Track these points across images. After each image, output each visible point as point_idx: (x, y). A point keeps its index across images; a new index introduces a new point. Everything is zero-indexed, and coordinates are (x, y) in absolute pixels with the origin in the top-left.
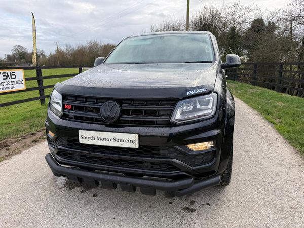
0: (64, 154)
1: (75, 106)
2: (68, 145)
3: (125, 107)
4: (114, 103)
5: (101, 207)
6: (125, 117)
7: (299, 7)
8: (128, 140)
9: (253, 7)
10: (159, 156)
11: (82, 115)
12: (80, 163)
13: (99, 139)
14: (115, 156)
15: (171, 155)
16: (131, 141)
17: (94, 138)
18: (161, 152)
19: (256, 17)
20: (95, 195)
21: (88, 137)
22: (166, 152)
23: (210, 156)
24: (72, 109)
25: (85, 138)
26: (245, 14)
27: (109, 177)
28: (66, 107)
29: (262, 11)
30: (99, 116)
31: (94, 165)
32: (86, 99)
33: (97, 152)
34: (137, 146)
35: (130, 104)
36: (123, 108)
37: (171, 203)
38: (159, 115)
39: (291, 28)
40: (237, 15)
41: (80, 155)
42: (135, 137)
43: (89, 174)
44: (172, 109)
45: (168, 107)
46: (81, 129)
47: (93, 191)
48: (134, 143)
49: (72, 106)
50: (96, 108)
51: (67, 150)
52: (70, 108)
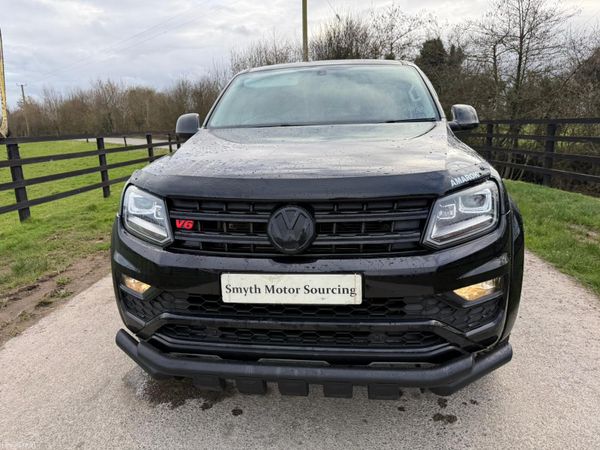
0: (179, 329)
1: (201, 221)
2: (191, 308)
3: (323, 218)
4: (299, 210)
5: (263, 437)
6: (323, 240)
7: (505, 20)
8: (338, 288)
9: (424, 17)
10: (405, 317)
11: (221, 241)
12: (222, 346)
13: (271, 289)
14: (309, 324)
15: (429, 312)
16: (345, 291)
17: (257, 290)
18: (408, 308)
19: (428, 36)
20: (237, 412)
21: (242, 287)
22: (418, 307)
23: (493, 308)
24: (194, 229)
25: (237, 290)
26: (410, 30)
27: (296, 372)
28: (178, 225)
29: (440, 26)
30: (264, 240)
31: (257, 348)
32: (227, 204)
33: (265, 319)
34: (358, 300)
35: (331, 212)
36: (318, 221)
37: (401, 409)
38: (396, 232)
39: (495, 56)
41: (222, 329)
42: (354, 282)
43: (249, 369)
44: (425, 216)
45: (419, 214)
46: (226, 271)
47: (229, 403)
48: (352, 292)
49: (196, 222)
50: (254, 223)
51: (190, 321)
52: (191, 226)
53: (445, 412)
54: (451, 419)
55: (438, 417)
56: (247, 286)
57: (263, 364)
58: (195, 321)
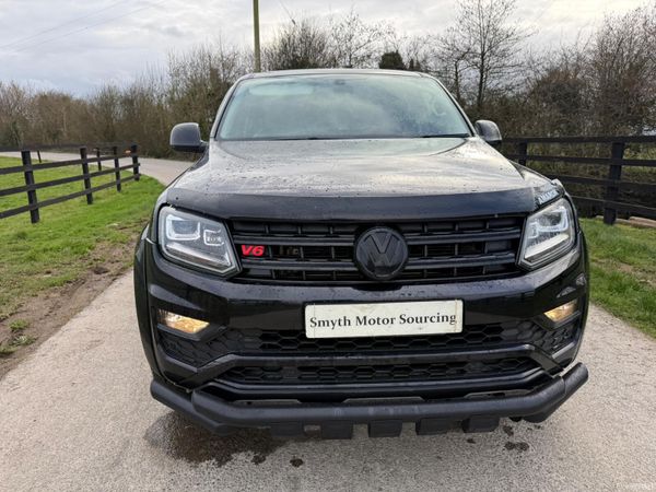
0: (247, 372)
1: (271, 246)
2: (263, 347)
3: (416, 239)
4: (390, 232)
6: (417, 264)
7: (466, 35)
8: (438, 315)
10: (501, 343)
11: (299, 268)
12: (303, 388)
13: (362, 321)
15: (524, 336)
16: (444, 318)
17: (347, 322)
18: (505, 334)
19: (386, 48)
20: (296, 463)
21: (328, 320)
22: (515, 332)
24: (264, 256)
25: (324, 323)
26: (369, 41)
27: (391, 411)
28: (245, 252)
29: (398, 38)
31: (344, 387)
32: (299, 226)
33: (352, 354)
34: (458, 328)
35: (422, 233)
36: (411, 243)
37: (470, 441)
38: (491, 253)
39: (457, 73)
40: (354, 41)
41: (302, 369)
42: (455, 309)
44: (518, 236)
45: (513, 233)
46: (312, 303)
48: (452, 320)
49: (266, 247)
50: (335, 247)
51: (265, 361)
52: (261, 252)
53: (515, 440)
54: (524, 447)
55: (510, 446)
56: (335, 319)
57: (347, 405)
58: (271, 361)
